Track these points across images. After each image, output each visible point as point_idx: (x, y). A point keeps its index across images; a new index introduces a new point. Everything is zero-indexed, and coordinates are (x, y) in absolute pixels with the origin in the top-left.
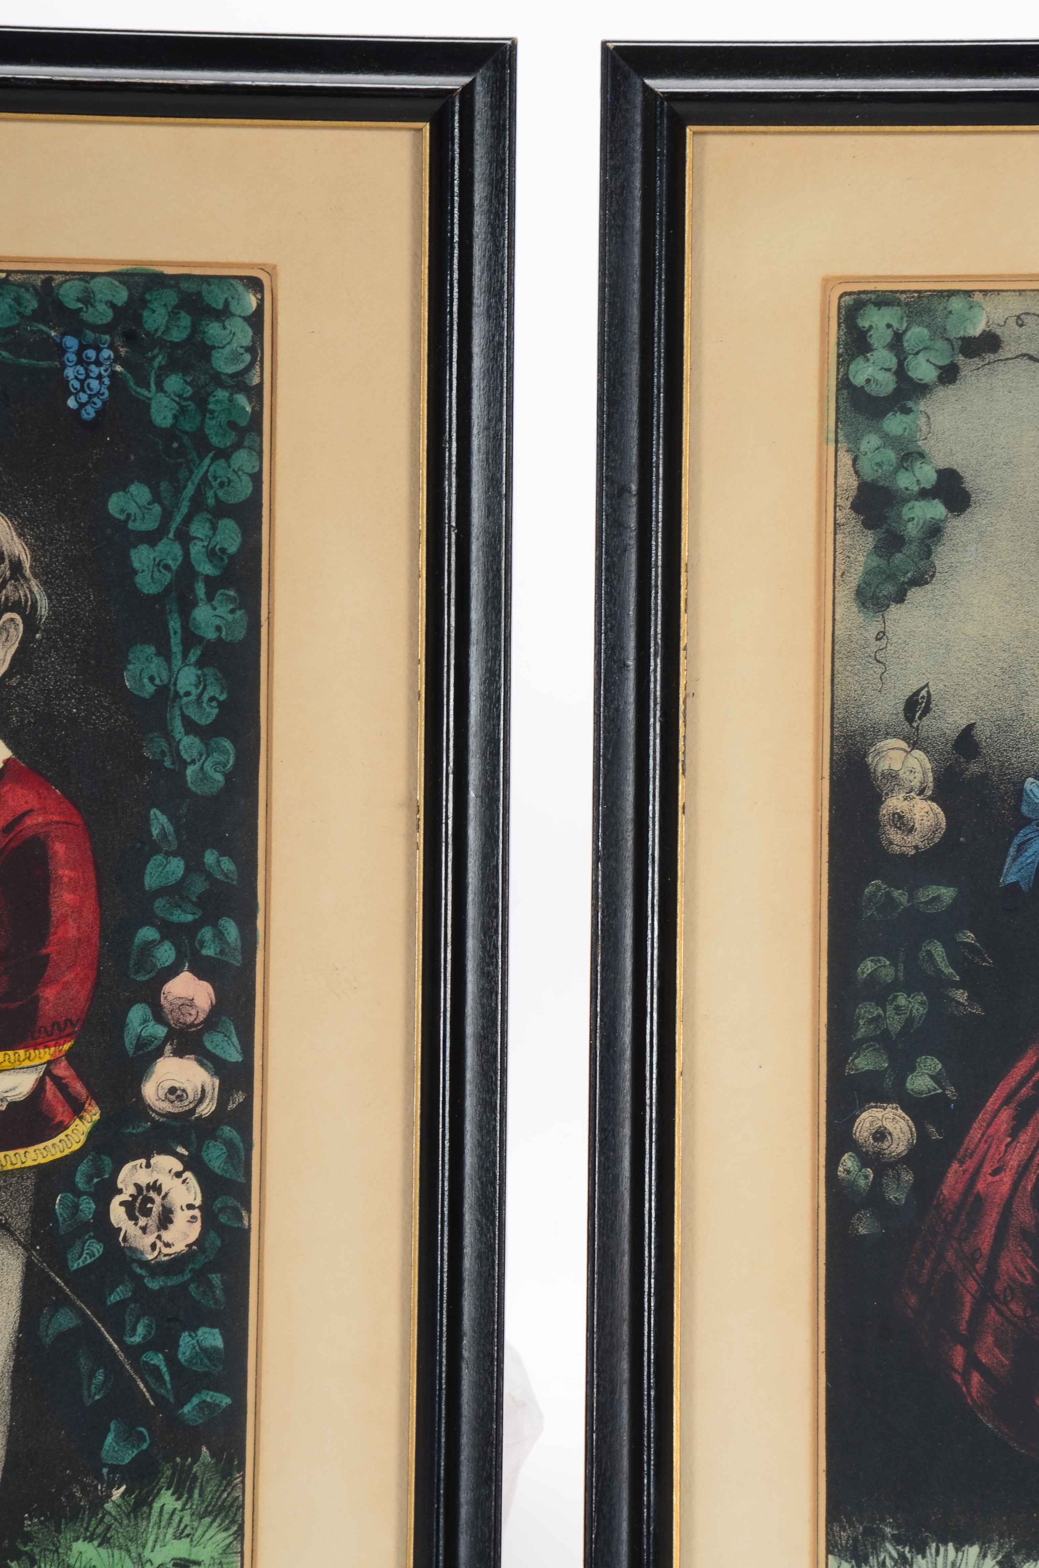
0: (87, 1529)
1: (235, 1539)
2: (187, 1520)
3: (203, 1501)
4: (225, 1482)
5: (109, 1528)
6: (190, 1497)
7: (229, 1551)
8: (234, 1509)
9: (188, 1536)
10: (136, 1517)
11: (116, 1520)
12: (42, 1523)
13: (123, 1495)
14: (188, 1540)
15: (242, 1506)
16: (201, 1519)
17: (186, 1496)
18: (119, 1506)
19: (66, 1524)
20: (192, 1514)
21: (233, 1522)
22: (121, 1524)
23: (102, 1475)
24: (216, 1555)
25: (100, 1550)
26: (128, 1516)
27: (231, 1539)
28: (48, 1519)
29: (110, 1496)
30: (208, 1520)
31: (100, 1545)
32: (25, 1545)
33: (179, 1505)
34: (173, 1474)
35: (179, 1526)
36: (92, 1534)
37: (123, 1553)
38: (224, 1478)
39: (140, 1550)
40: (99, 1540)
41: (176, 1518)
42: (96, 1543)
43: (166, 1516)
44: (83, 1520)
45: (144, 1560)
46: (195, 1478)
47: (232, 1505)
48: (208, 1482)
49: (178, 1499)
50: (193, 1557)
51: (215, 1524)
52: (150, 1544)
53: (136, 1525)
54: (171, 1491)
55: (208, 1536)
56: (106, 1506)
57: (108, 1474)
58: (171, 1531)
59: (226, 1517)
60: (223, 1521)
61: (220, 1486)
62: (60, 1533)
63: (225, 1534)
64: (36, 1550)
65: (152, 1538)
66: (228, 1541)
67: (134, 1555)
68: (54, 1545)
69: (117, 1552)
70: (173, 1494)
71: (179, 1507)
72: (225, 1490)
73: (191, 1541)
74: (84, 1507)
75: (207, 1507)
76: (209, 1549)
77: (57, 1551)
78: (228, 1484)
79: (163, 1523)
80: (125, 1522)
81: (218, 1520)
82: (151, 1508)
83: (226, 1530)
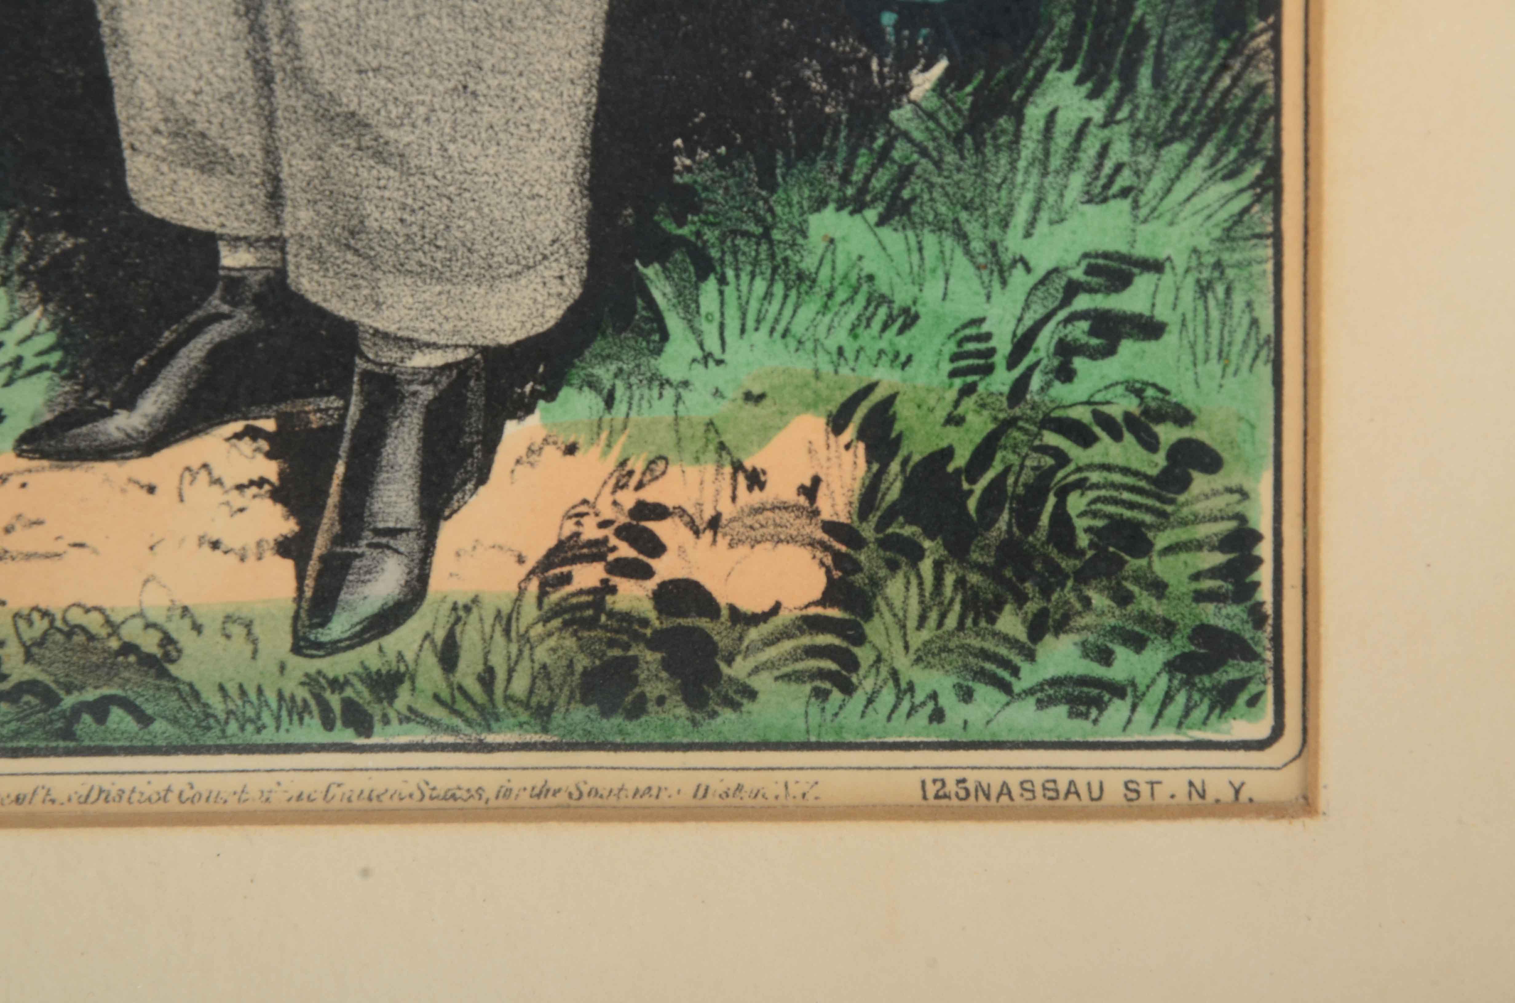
0: (845, 179)
1: (1258, 199)
2: (1120, 150)
3: (1165, 99)
4: (1223, 45)
5: (905, 174)
6: (1128, 87)
7: (1241, 231)
8: (1252, 119)
9: (1125, 192)
10: (979, 148)
11: (924, 152)
12: (721, 162)
13: (940, 87)
14: (1125, 205)
15: (1276, 110)
16: (1159, 146)
17: (1116, 84)
18: (931, 116)
19: (789, 165)
20: (1136, 135)
21: (1249, 154)
22: (938, 164)
23: (880, 31)
24: (1204, 243)
25: (886, 233)
26: (957, 140)
27: (1245, 199)
28: (736, 152)
29: (903, 88)
30: (1179, 149)
31: (883, 220)
32: (681, 224)
33: (1097, 110)
34: (1079, 27)
35: (1098, 167)
36: (863, 190)
37: (949, 242)
38: (1222, 33)
39: (994, 232)
40: (880, 208)
41: (1091, 147)
42: (872, 215)
43: (1061, 142)
44: (832, 153)
45: (1007, 259)
46: (1141, 35)
47: (1244, 109)
48: (1176, 45)
49: (1093, 95)
50: (1141, 251)
51: (1201, 161)
52: (1021, 216)
53: (983, 166)
54: (1070, 76)
55: (1180, 191)
56: (894, 115)
57: (898, 27)
58: (1077, 181)
59: (1230, 139)
60: (1221, 152)
61: (1210, 55)
62: (773, 189)
63: (1228, 187)
64: (710, 235)
65: (1026, 200)
66: (1236, 206)
67: (977, 246)
68: (759, 220)
69: (930, 240)
70: (1080, 81)
71: (1098, 117)
72: (1224, 67)
73: (1136, 205)
74: (833, 122)
75: (1177, 113)
76: (1185, 226)
77: (766, 234)
78: (1233, 52)
79: (1055, 162)
80: (951, 158)
81: (1209, 150)
82: (1019, 119)
83: (1231, 175)
